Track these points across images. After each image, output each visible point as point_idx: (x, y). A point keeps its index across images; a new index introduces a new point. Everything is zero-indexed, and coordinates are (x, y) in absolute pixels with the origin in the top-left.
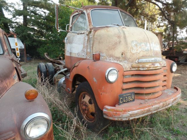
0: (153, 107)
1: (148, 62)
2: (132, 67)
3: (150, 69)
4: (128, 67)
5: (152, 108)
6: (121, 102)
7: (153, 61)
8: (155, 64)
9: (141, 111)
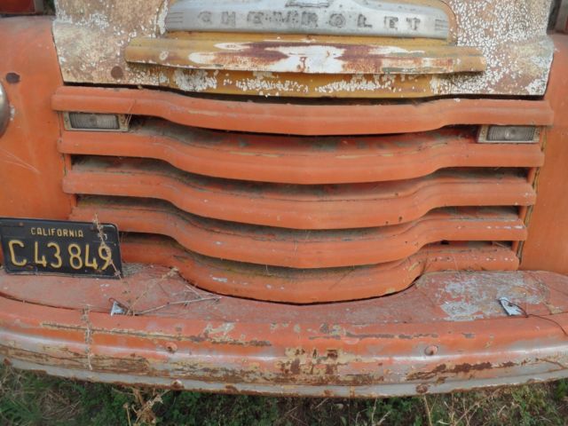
0: (177, 356)
1: (217, 23)
2: (130, 64)
3: (244, 87)
4: (94, 57)
5: (166, 360)
6: (19, 259)
7: (266, 25)
8: (282, 50)
9: (66, 349)
